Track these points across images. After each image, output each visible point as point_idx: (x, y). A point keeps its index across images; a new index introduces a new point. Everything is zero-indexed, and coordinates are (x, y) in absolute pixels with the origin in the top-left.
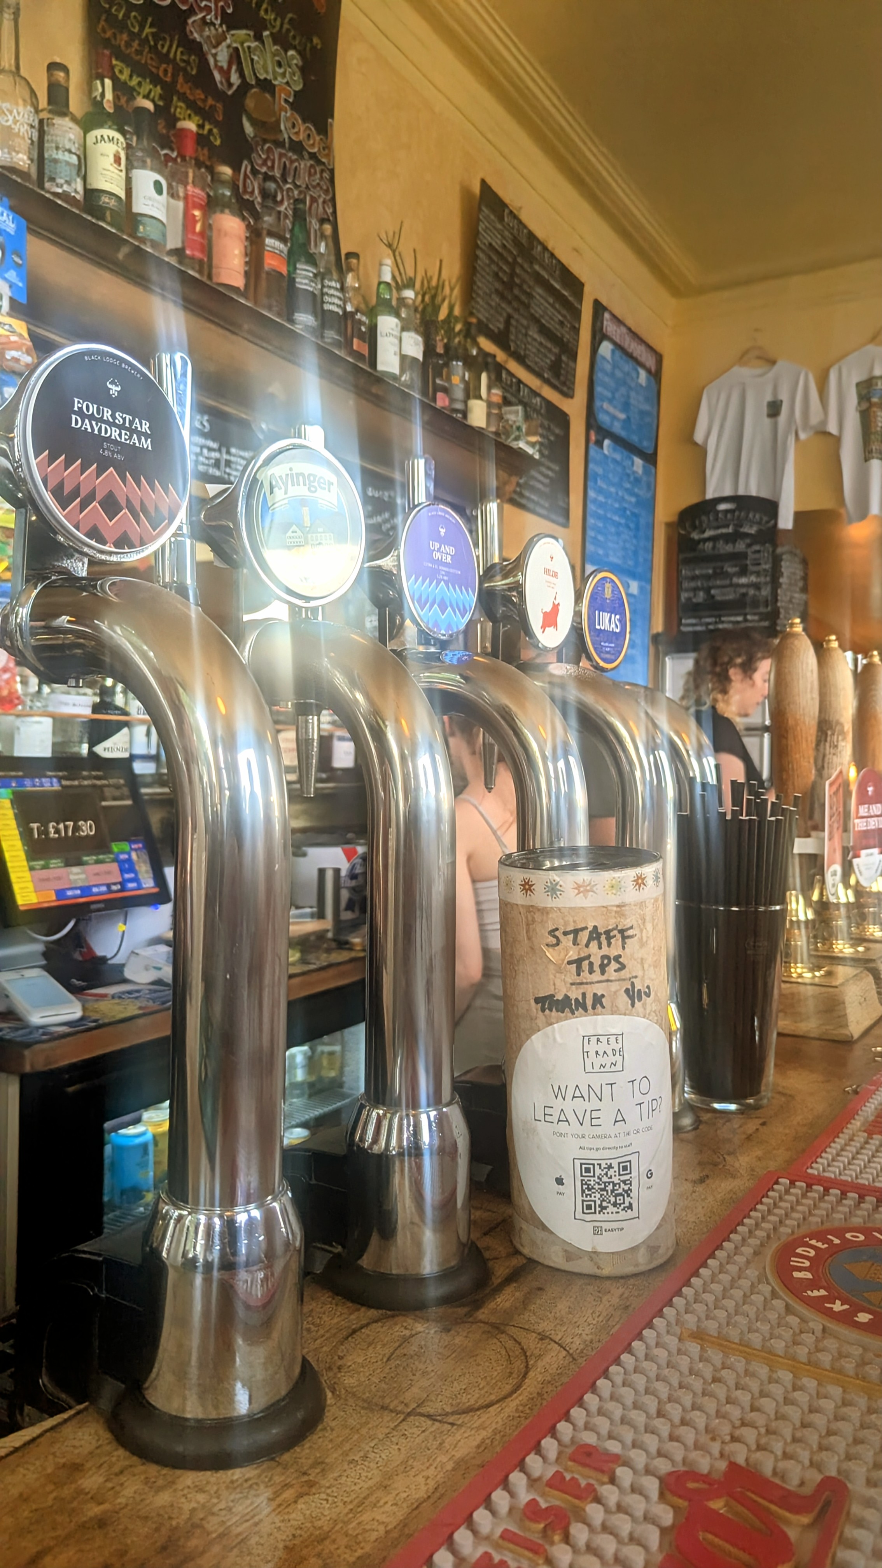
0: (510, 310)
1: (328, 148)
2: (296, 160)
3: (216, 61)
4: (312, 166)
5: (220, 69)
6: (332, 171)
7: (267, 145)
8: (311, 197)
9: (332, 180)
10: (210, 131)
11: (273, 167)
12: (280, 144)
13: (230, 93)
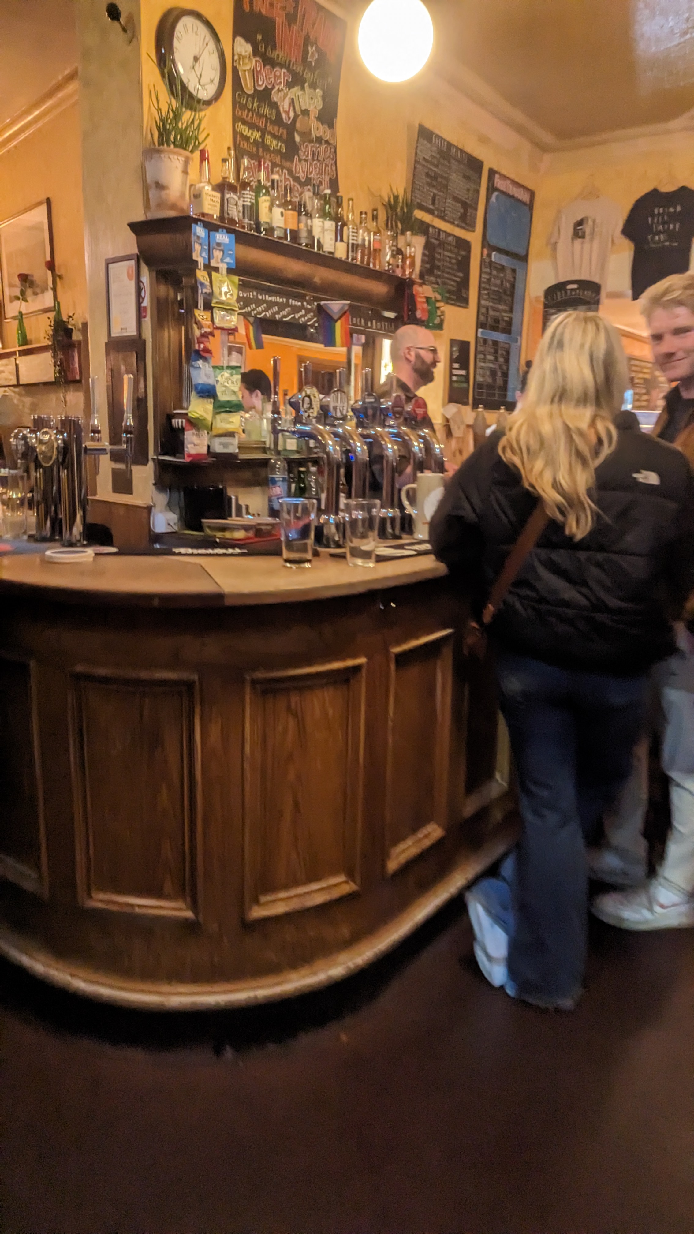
0: (435, 191)
1: (334, 135)
2: (318, 147)
3: (283, 108)
4: (326, 147)
5: (286, 112)
6: (335, 147)
7: (305, 144)
8: (326, 164)
9: (335, 152)
10: (281, 146)
11: (308, 156)
12: (311, 141)
13: (289, 123)
